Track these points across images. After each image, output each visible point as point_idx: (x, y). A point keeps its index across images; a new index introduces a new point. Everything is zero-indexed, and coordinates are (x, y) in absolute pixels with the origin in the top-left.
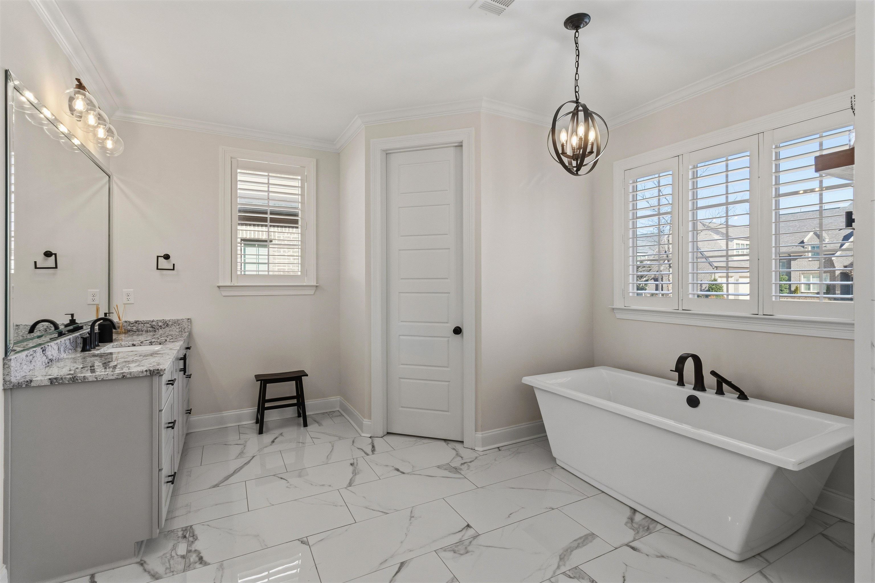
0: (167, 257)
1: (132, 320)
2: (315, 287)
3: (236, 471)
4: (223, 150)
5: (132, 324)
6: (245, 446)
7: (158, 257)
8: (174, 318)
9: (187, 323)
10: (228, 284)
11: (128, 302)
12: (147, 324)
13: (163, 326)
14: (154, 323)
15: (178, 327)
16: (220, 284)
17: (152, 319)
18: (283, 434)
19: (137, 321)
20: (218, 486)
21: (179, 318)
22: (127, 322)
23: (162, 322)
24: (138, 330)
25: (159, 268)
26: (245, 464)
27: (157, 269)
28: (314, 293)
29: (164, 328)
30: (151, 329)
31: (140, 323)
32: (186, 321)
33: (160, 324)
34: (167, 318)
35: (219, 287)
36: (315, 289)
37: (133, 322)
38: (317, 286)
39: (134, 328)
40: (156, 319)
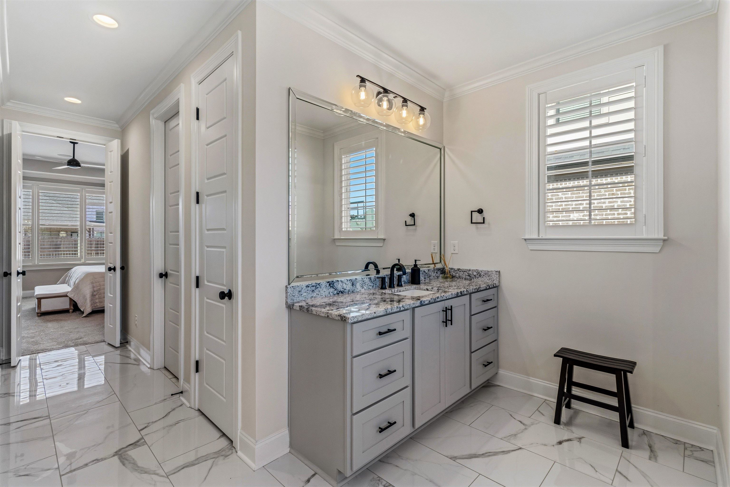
0: (480, 211)
1: (456, 267)
2: (662, 241)
3: (487, 454)
4: (530, 89)
5: (456, 271)
6: (526, 429)
7: (472, 212)
8: (485, 269)
9: (496, 276)
10: (536, 236)
11: (454, 252)
12: (466, 272)
13: (477, 276)
14: (470, 272)
15: (488, 278)
16: (527, 237)
17: (469, 269)
18: (582, 440)
19: (459, 269)
20: (454, 460)
21: (489, 270)
22: (453, 269)
23: (476, 272)
24: (460, 277)
25: (473, 222)
26: (503, 452)
27: (472, 223)
28: (660, 250)
29: (477, 278)
30: (468, 277)
31: (461, 270)
32: (494, 273)
33: (475, 273)
34: (480, 269)
35: (525, 240)
36: (662, 244)
37: (456, 270)
38: (664, 240)
39: (457, 275)
40: (472, 268)
